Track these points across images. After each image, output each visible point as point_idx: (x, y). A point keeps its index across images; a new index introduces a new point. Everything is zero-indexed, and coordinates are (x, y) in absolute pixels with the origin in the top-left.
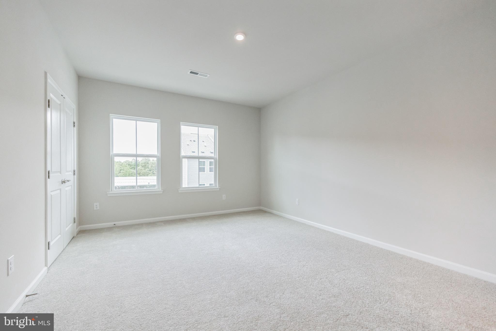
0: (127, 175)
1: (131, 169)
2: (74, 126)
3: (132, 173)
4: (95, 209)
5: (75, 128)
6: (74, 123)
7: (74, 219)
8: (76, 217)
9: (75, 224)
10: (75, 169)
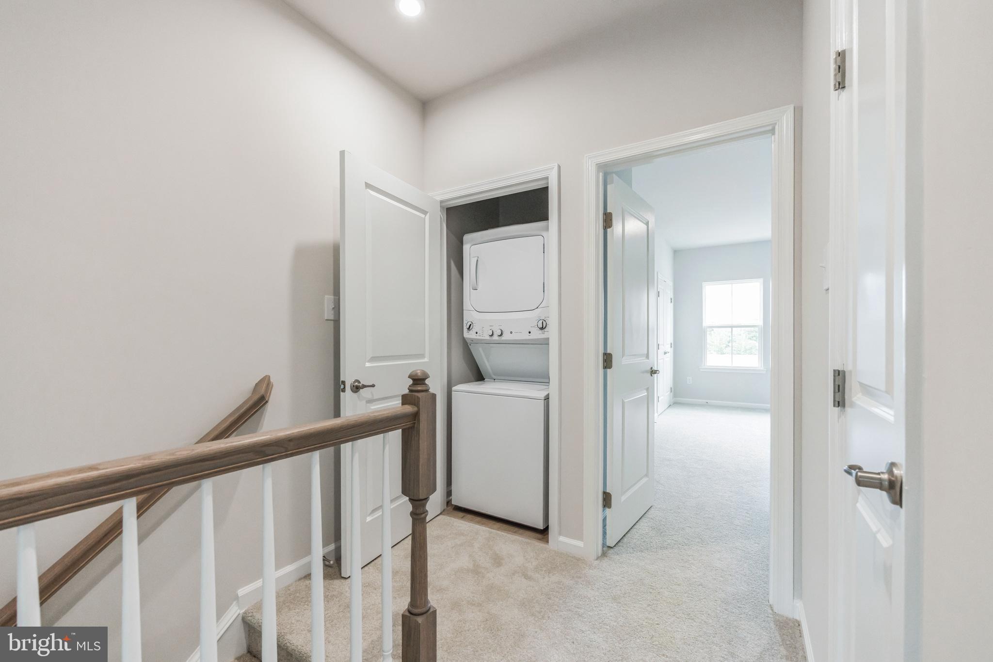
0: (742, 351)
1: (750, 339)
2: (671, 302)
3: (751, 348)
4: (688, 383)
5: (672, 304)
6: (671, 299)
7: (671, 389)
8: (672, 386)
9: (672, 393)
10: (672, 342)
